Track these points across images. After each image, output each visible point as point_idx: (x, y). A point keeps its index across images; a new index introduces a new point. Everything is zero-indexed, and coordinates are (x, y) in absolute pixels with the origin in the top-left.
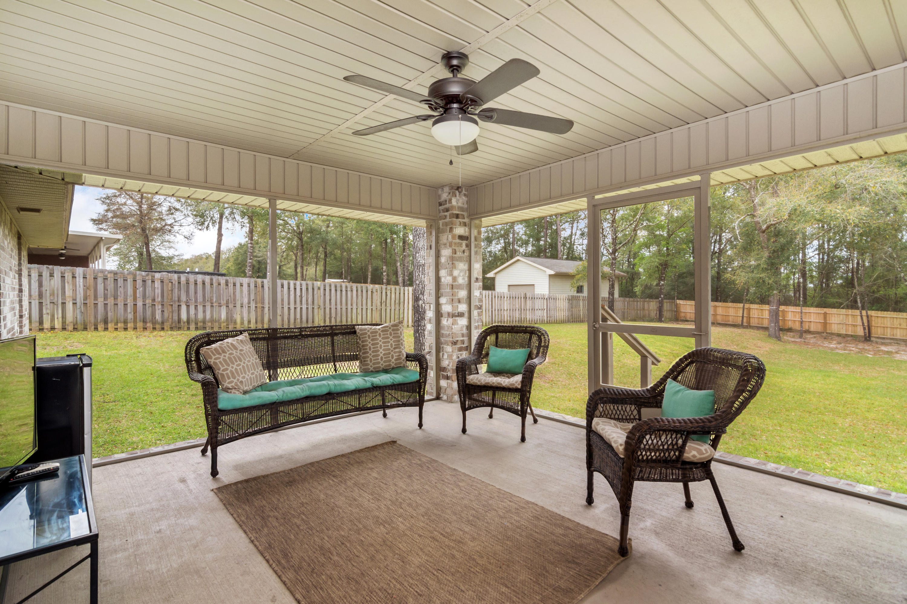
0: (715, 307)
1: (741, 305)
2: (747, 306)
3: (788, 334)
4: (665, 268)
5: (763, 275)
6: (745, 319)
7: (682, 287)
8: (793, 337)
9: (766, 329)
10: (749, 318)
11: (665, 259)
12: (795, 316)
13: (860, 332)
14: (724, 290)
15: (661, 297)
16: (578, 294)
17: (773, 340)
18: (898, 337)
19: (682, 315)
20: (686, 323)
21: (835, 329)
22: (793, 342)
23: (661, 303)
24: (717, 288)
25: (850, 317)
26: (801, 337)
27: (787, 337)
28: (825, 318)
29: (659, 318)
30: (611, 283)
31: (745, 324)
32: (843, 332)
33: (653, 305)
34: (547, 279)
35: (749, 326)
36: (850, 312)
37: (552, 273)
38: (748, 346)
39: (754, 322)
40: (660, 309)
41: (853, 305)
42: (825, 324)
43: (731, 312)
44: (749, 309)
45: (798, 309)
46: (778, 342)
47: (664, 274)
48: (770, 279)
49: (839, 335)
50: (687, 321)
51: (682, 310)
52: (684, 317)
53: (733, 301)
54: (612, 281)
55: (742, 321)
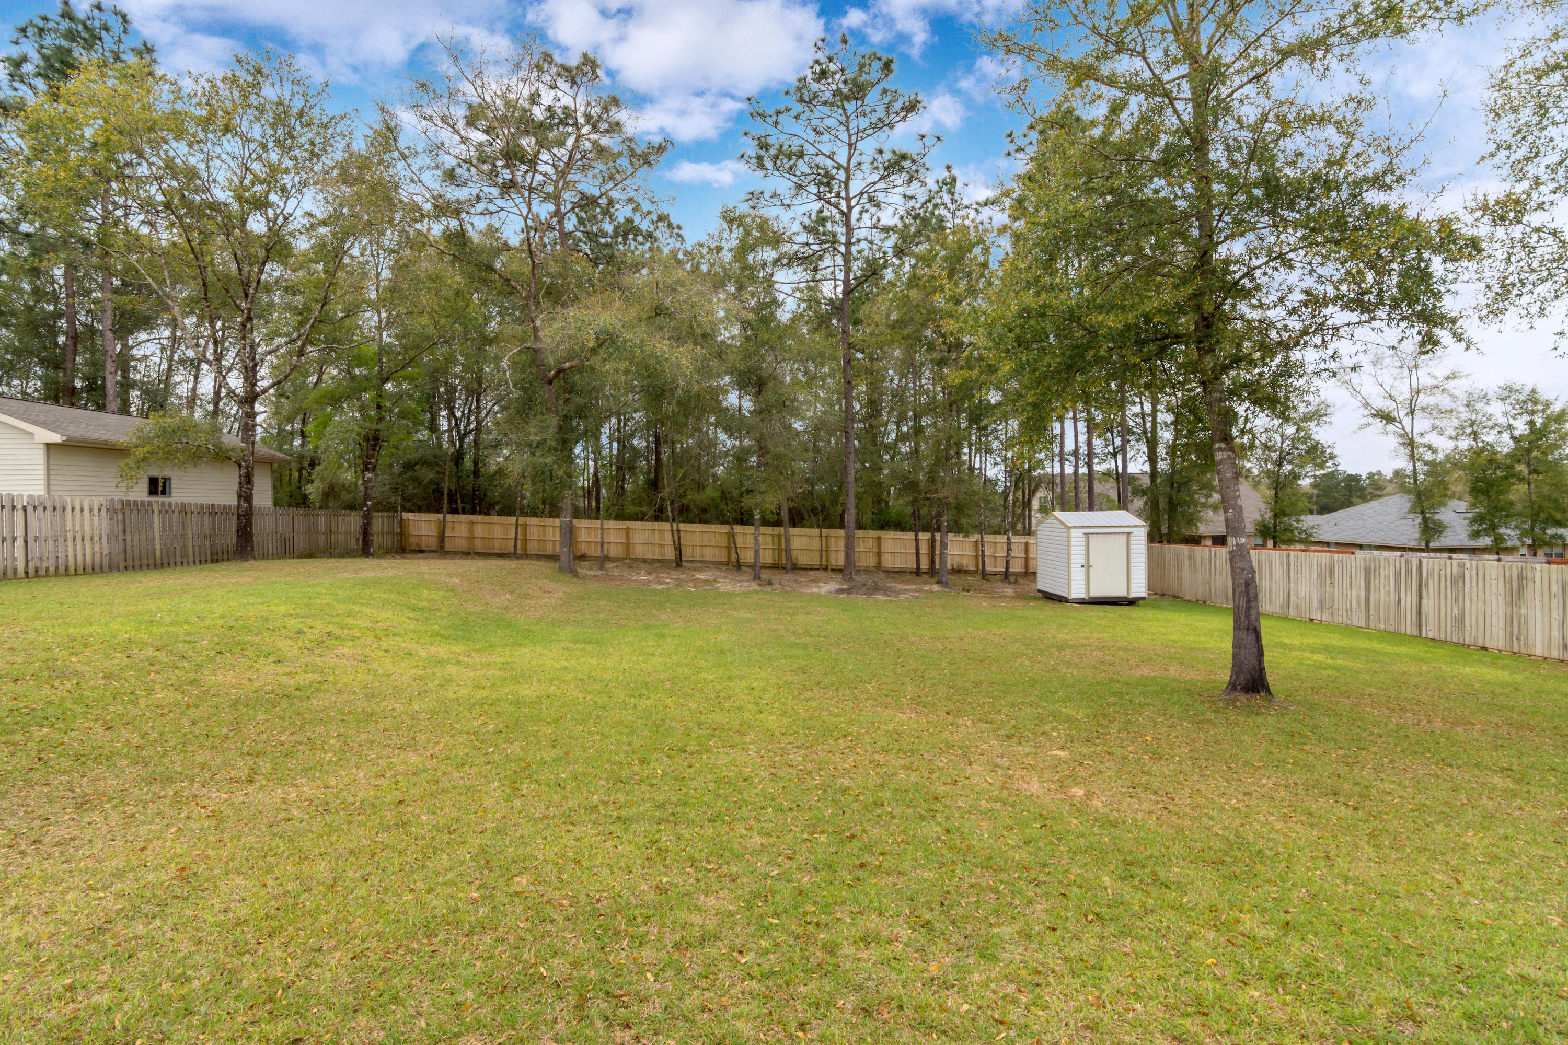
0: (472, 523)
1: (513, 519)
2: (522, 520)
3: (582, 563)
4: (375, 445)
5: (549, 460)
6: (519, 542)
7: (411, 488)
8: (590, 569)
9: (553, 558)
10: (525, 540)
11: (375, 427)
12: (589, 535)
13: (670, 554)
14: (485, 495)
15: (366, 505)
16: (153, 499)
17: (567, 577)
18: (708, 559)
19: (413, 540)
20: (420, 555)
21: (640, 551)
22: (593, 576)
23: (368, 518)
24: (474, 491)
25: (657, 533)
26: (602, 567)
27: (584, 569)
28: (628, 536)
29: (363, 549)
30: (243, 471)
31: (519, 552)
32: (649, 556)
33: (352, 522)
34: (39, 457)
35: (525, 556)
36: (657, 525)
37: (56, 438)
38: (530, 591)
39: (533, 548)
40: (366, 532)
41: (659, 516)
42: (628, 545)
43: (498, 532)
44: (525, 526)
45: (597, 524)
46: (575, 580)
47: (373, 457)
48: (560, 467)
49: (644, 561)
50: (422, 551)
51: (413, 531)
52: (416, 544)
53: (501, 513)
54: (247, 467)
55: (515, 546)
